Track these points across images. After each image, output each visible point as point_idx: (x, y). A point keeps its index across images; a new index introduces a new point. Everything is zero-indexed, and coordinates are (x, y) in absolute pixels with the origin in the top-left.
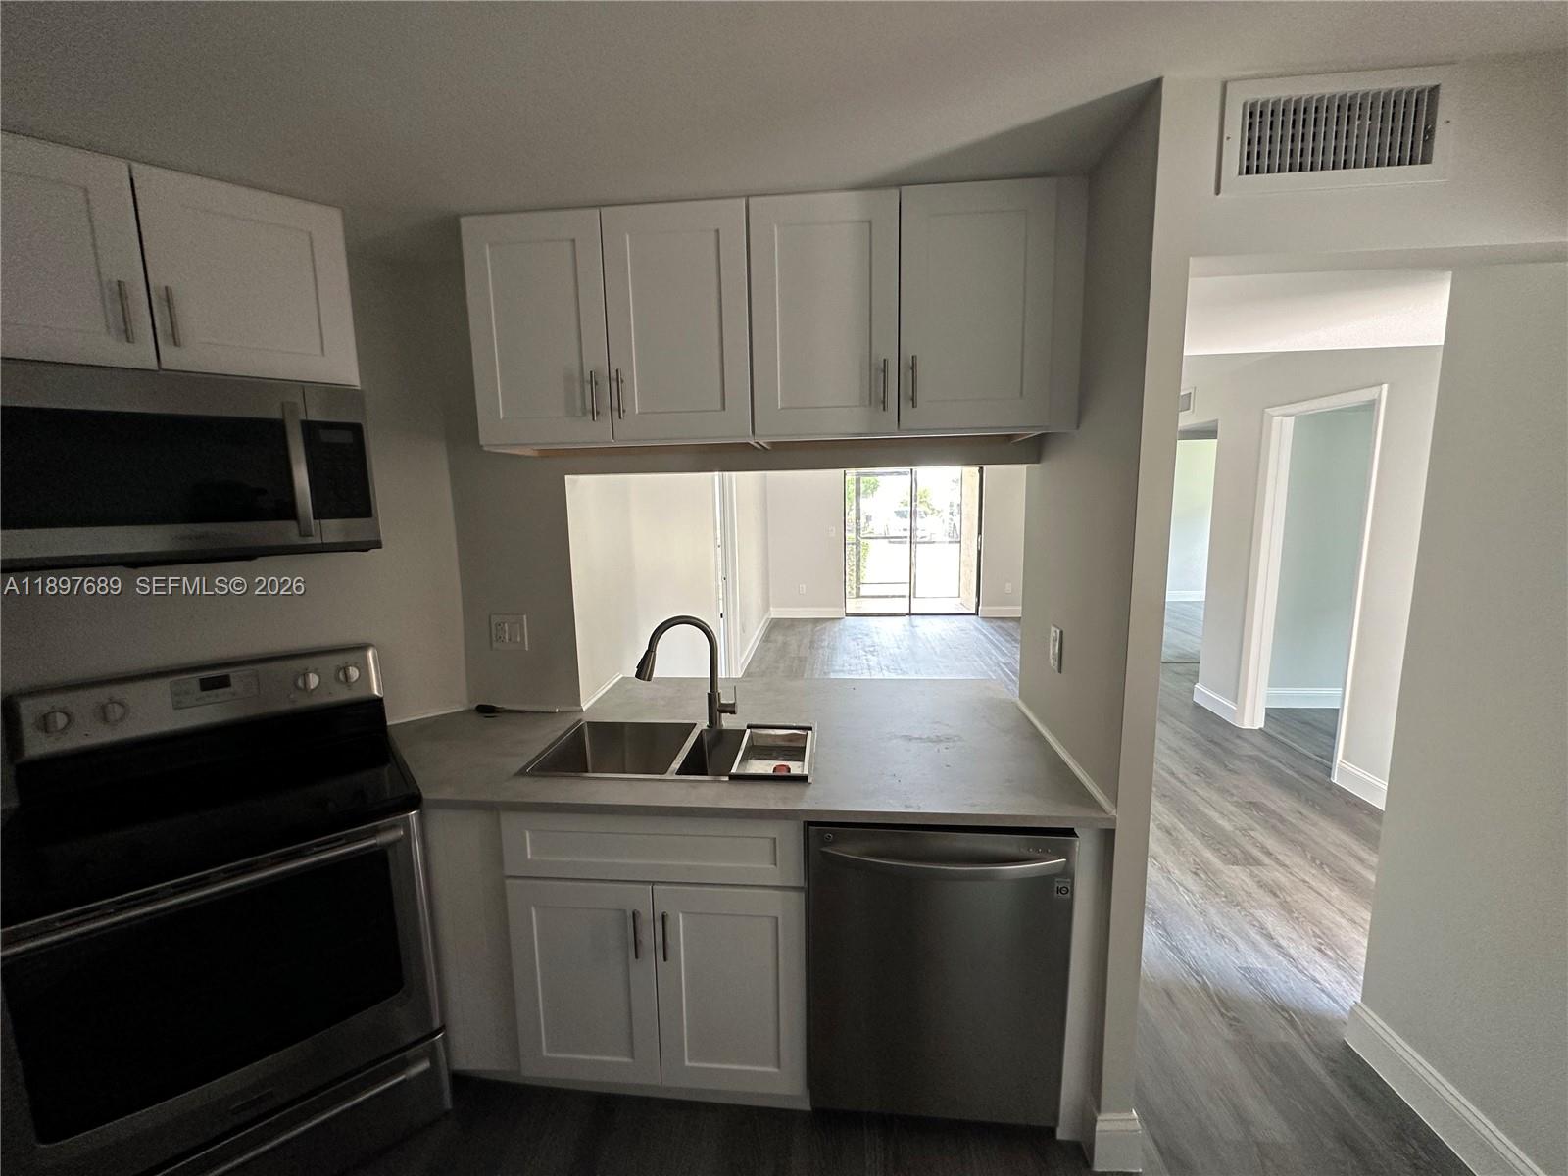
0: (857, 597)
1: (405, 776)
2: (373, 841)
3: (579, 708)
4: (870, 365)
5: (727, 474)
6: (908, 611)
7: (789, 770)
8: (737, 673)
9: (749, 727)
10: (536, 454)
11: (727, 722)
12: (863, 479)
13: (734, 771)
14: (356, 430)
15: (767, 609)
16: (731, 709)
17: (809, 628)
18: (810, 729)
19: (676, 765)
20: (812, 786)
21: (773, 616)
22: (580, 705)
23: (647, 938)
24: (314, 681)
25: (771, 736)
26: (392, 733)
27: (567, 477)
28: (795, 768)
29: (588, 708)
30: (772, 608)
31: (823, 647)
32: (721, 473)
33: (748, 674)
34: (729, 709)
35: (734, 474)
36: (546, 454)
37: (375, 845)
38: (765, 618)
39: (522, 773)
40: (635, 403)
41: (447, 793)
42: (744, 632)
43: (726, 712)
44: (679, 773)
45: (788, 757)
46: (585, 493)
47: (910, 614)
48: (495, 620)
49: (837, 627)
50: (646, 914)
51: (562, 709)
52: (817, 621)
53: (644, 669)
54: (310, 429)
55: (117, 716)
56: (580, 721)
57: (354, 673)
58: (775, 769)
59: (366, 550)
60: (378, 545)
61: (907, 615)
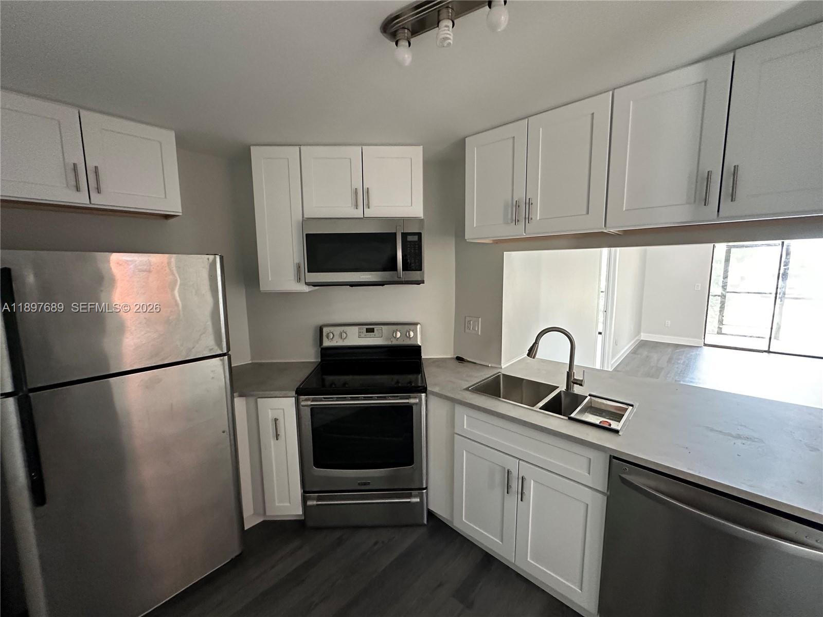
0: (718, 333)
1: (424, 380)
2: (407, 401)
3: (500, 366)
4: (697, 176)
5: (613, 249)
6: (767, 349)
7: (610, 425)
8: (608, 367)
9: (590, 395)
10: (491, 242)
11: (577, 389)
12: (733, 250)
13: (572, 415)
14: (419, 235)
15: (638, 332)
16: (580, 384)
17: (670, 350)
18: (632, 406)
19: (541, 404)
20: (620, 438)
21: (642, 339)
22: (501, 365)
23: (515, 485)
24: (399, 335)
25: (603, 404)
26: (423, 362)
27: (505, 253)
28: (614, 425)
29: (505, 368)
30: (642, 334)
31: (678, 363)
32: (609, 249)
33: (615, 370)
34: (579, 382)
35: (618, 249)
36: (497, 242)
37: (408, 403)
38: (637, 338)
39: (467, 389)
40: (538, 214)
41: (436, 389)
42: (617, 345)
43: (577, 384)
44: (540, 409)
45: (611, 418)
46: (514, 260)
47: (769, 352)
48: (468, 319)
49: (694, 352)
50: (514, 473)
51: (493, 365)
52: (677, 346)
53: (532, 352)
54: (404, 235)
55: (345, 337)
56: (499, 372)
57: (412, 334)
58: (601, 422)
59: (419, 284)
60: (423, 282)
61: (765, 351)
